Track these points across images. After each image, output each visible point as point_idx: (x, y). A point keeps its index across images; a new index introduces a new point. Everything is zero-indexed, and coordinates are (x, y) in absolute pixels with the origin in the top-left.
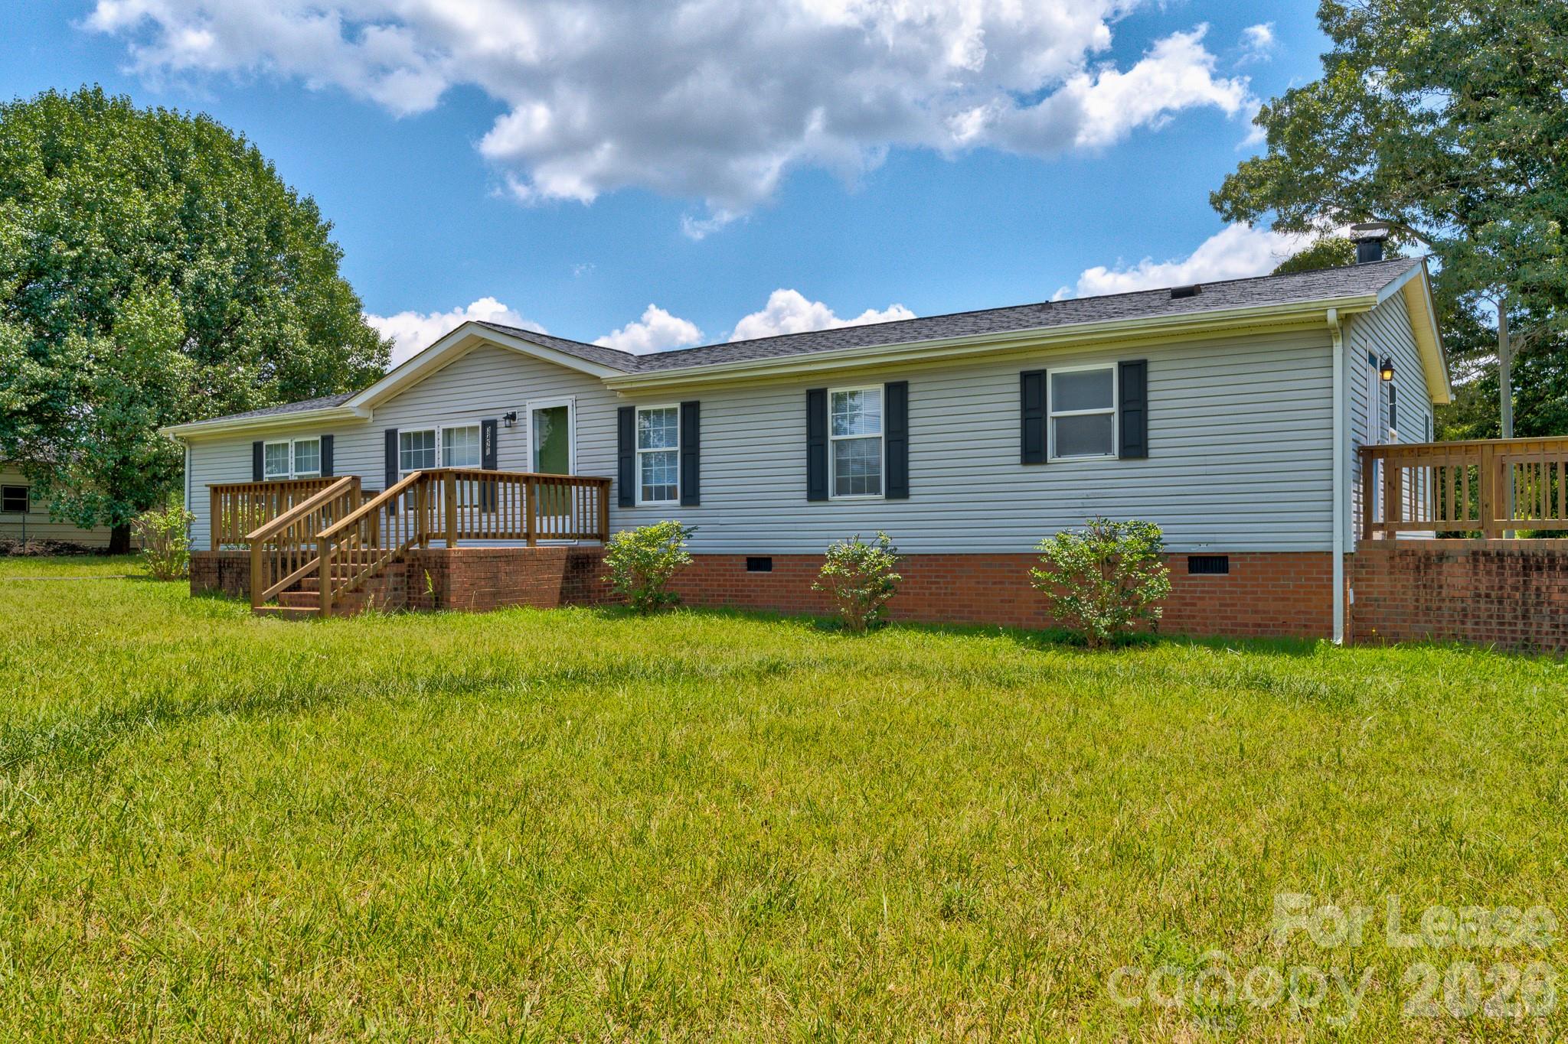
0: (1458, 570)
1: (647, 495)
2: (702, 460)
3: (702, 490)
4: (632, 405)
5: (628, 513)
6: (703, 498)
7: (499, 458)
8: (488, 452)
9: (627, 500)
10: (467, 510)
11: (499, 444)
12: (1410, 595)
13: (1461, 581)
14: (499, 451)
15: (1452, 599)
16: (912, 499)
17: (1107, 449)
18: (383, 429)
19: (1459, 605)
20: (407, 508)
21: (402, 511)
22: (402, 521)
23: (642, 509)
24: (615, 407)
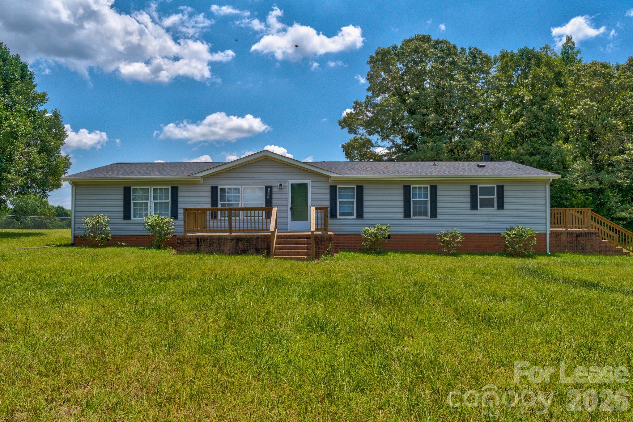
0: (564, 237)
1: (341, 214)
2: (364, 204)
3: (364, 214)
4: (335, 185)
5: (333, 220)
6: (364, 216)
7: (273, 200)
8: (268, 197)
9: (333, 215)
10: (257, 218)
11: (273, 195)
12: (555, 242)
13: (565, 239)
14: (273, 197)
15: (563, 243)
16: (438, 218)
17: (493, 207)
18: (210, 186)
19: (564, 244)
20: (221, 217)
21: (219, 218)
22: (219, 221)
23: (340, 219)
24: (329, 185)
